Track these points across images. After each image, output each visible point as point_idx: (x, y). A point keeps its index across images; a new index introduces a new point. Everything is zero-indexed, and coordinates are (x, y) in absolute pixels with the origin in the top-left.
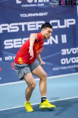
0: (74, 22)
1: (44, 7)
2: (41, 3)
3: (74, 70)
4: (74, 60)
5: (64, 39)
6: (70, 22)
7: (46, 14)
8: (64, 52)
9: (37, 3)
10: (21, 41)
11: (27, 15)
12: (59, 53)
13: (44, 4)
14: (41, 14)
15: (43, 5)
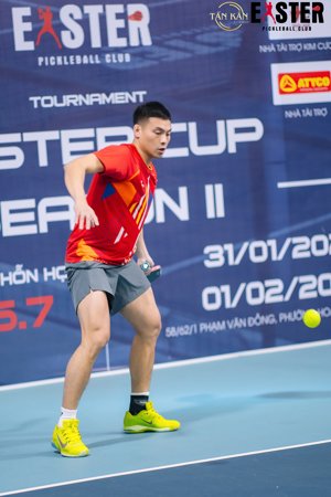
0: (256, 129)
1: (130, 67)
2: (117, 50)
3: (258, 337)
4: (255, 293)
5: (215, 201)
6: (238, 131)
7: (138, 97)
8: (216, 255)
9: (101, 52)
10: (35, 210)
11: (60, 101)
12: (196, 260)
13: (133, 55)
14: (118, 98)
15: (128, 58)
